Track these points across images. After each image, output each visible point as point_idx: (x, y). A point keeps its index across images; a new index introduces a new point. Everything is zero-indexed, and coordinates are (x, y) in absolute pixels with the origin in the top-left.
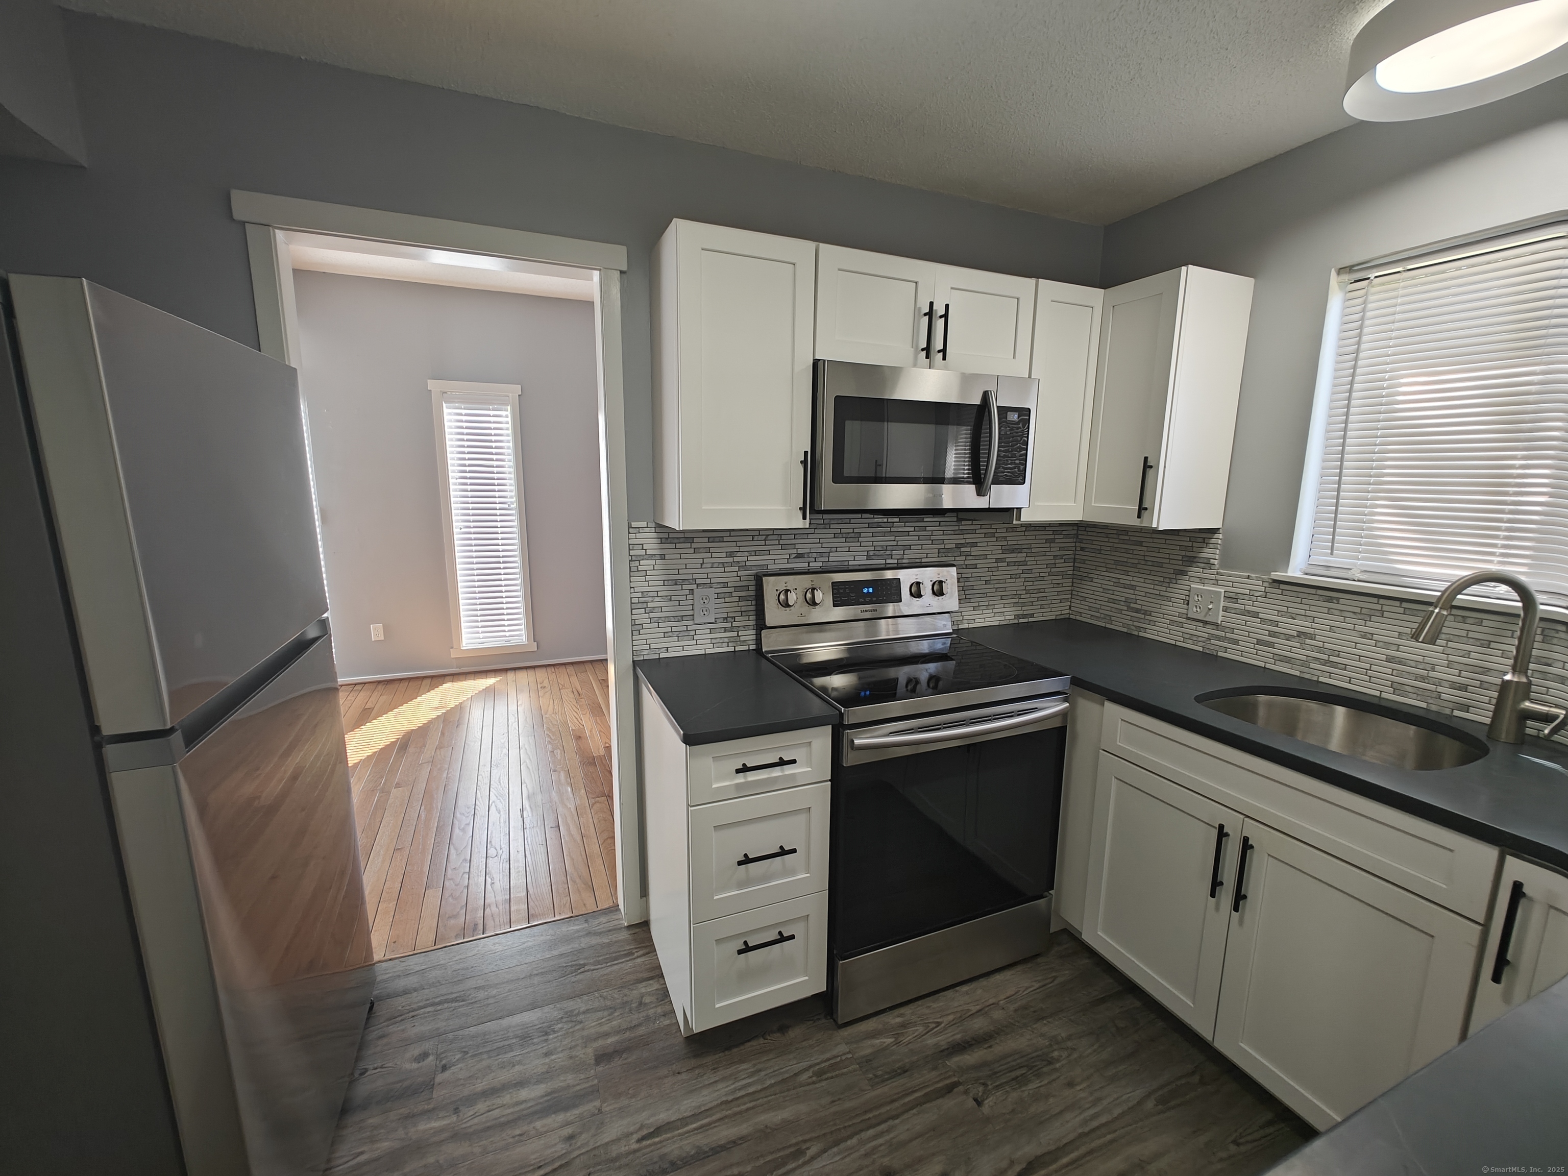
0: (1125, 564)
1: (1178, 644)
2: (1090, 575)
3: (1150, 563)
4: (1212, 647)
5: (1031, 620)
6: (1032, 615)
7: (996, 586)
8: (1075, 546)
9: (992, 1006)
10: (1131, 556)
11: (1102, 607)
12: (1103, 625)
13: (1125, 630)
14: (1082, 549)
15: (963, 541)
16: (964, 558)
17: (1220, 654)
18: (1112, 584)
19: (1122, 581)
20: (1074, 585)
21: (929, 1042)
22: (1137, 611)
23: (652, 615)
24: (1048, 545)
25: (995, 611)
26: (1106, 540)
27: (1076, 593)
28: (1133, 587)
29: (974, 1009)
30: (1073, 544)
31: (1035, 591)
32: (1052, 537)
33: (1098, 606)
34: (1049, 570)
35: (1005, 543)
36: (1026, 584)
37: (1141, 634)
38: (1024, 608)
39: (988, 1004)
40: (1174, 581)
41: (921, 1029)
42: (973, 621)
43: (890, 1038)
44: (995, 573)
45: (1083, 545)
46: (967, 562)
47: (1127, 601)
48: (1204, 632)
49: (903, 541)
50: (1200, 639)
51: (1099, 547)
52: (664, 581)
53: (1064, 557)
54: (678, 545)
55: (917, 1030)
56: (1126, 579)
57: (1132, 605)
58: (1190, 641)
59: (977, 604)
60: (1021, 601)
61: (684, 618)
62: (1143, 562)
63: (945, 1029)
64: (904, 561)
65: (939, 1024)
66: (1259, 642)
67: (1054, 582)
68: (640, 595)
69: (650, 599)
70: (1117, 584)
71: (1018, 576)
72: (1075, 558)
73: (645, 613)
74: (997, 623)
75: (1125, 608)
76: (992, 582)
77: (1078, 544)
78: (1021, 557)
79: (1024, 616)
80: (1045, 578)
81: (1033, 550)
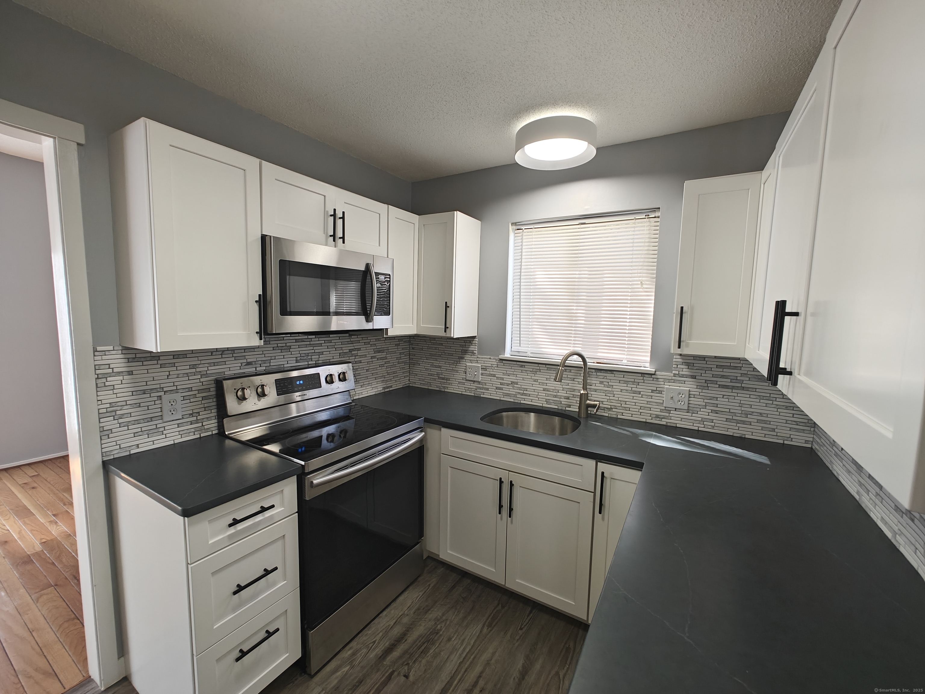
0: (435, 355)
1: (463, 393)
2: (418, 362)
3: (447, 354)
4: (478, 393)
5: (391, 389)
6: (391, 387)
7: (372, 372)
8: (409, 347)
9: (402, 616)
10: (437, 351)
11: (426, 378)
12: (427, 387)
13: (438, 389)
14: (413, 349)
15: (353, 348)
16: (354, 357)
17: (481, 396)
18: (430, 366)
19: (434, 364)
20: (411, 368)
21: (371, 656)
22: (443, 379)
23: (121, 421)
24: (396, 347)
25: (372, 386)
26: (425, 343)
27: (412, 372)
28: (440, 367)
29: (392, 623)
30: (408, 346)
31: (392, 373)
32: (398, 343)
33: (424, 378)
34: (398, 361)
35: (375, 347)
36: (387, 369)
37: (446, 390)
38: (387, 383)
39: (399, 616)
40: (459, 362)
41: (365, 651)
42: (361, 394)
43: (347, 667)
44: (371, 365)
45: (413, 346)
46: (356, 360)
47: (438, 374)
48: (474, 386)
49: (318, 349)
50: (473, 390)
51: (421, 347)
52: (132, 392)
53: (405, 353)
54: (145, 363)
55: (362, 653)
56: (436, 363)
57: (440, 376)
58: (468, 391)
59: (362, 384)
60: (385, 379)
61: (153, 419)
62: (443, 354)
63: (379, 643)
64: (320, 362)
65: (374, 642)
66: (497, 388)
67: (401, 367)
68: (108, 405)
69: (119, 408)
70: (433, 366)
71: (383, 366)
72: (409, 354)
73: (114, 420)
74: (374, 393)
75: (437, 378)
76: (370, 370)
77: (411, 346)
78: (383, 355)
79: (388, 387)
80: (397, 365)
81: (390, 350)
